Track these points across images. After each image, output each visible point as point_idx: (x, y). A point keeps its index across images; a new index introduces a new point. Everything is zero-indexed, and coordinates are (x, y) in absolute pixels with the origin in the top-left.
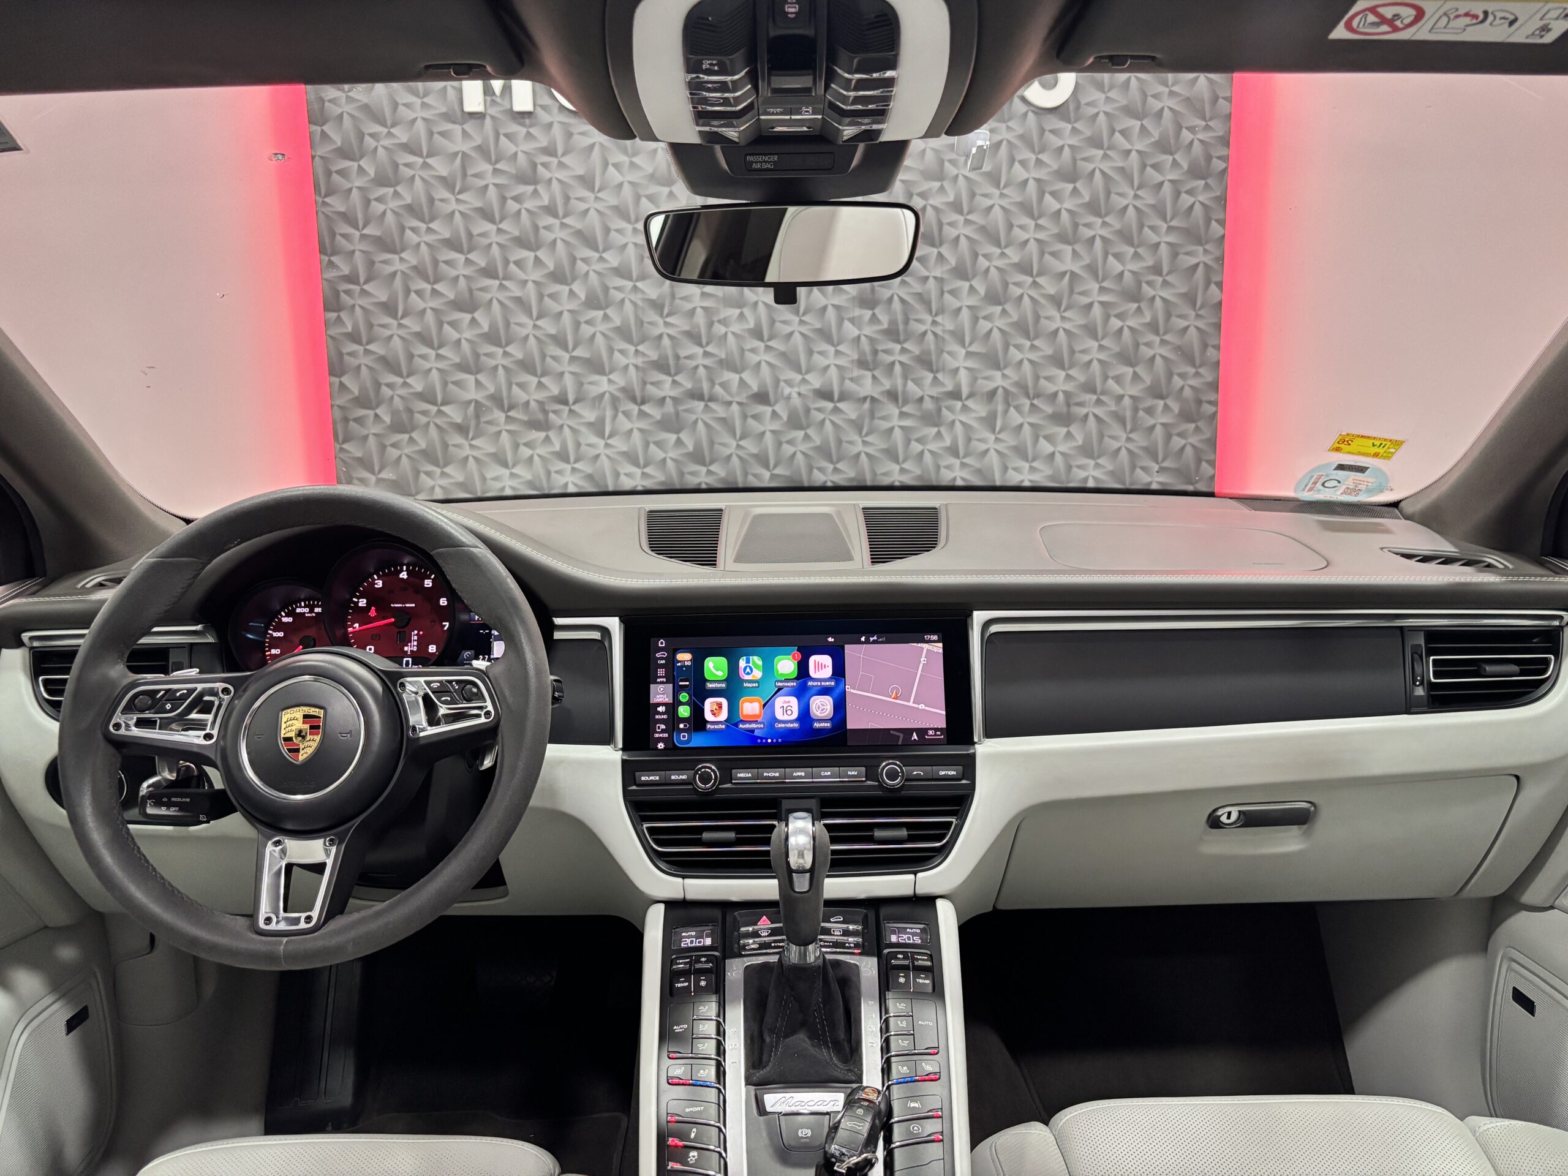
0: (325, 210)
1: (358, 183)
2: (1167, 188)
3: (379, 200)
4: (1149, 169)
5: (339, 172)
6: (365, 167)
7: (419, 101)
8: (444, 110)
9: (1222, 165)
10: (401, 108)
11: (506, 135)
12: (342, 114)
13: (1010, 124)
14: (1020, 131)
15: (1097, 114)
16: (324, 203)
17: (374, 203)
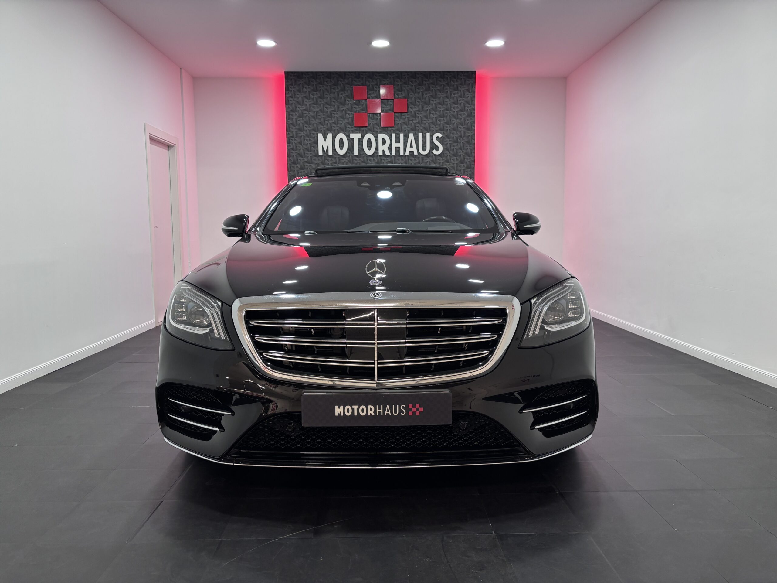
0: (289, 174)
1: (296, 169)
2: (462, 170)
3: (300, 172)
4: (458, 167)
5: (293, 167)
6: (298, 166)
7: (309, 153)
8: (314, 154)
9: (473, 166)
10: (306, 154)
11: (327, 160)
12: (294, 156)
13: (430, 158)
14: (432, 159)
15: (447, 156)
16: (290, 173)
17: (299, 173)
